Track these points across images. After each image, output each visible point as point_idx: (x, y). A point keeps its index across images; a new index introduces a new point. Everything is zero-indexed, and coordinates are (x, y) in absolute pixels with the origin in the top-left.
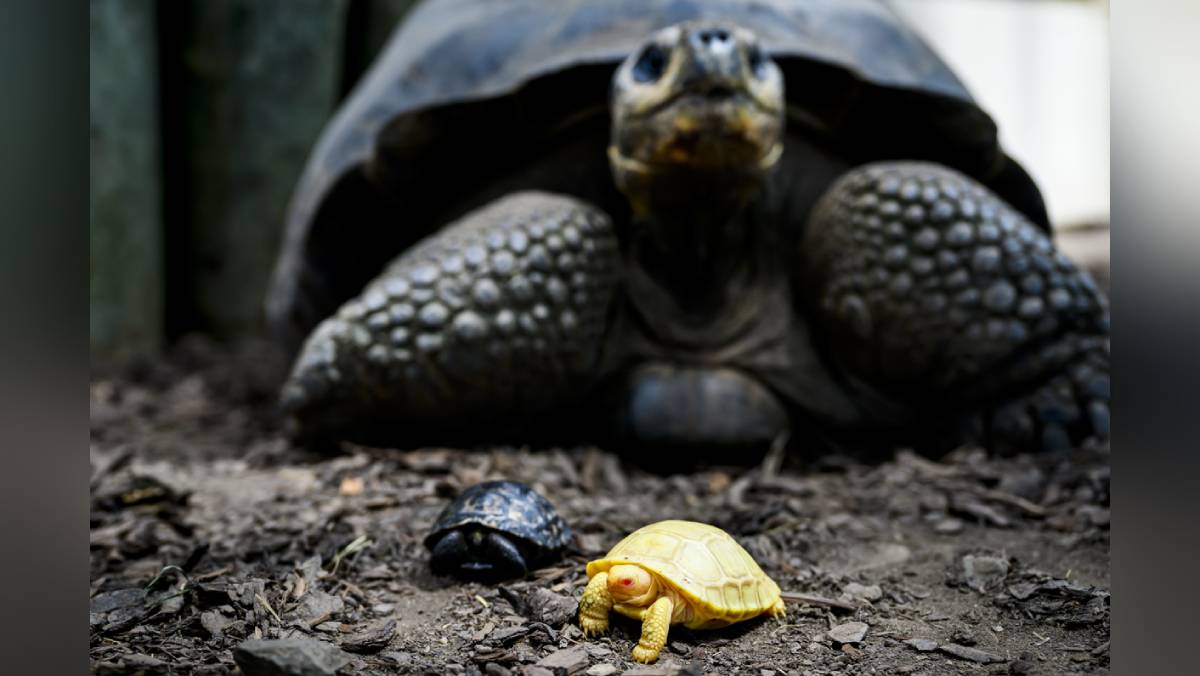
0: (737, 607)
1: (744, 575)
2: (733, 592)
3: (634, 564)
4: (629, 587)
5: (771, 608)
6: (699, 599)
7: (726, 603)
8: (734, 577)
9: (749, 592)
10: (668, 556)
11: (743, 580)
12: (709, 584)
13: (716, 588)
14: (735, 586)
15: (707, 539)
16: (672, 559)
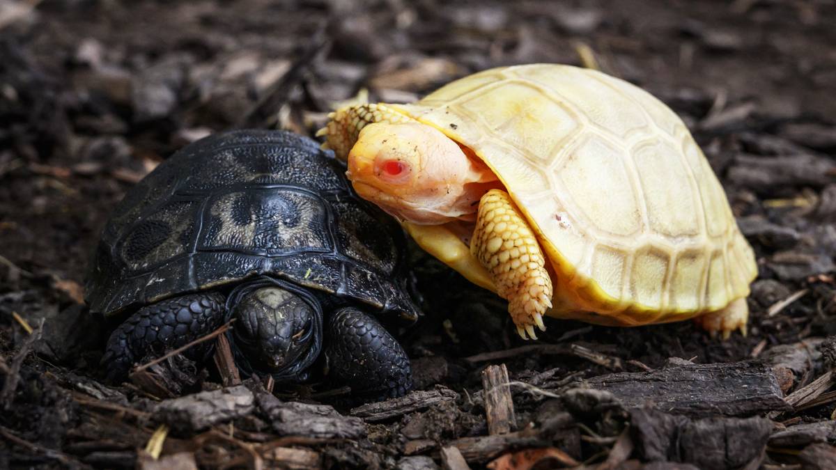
0: (651, 301)
1: (692, 235)
2: (654, 268)
3: (462, 147)
4: (395, 180)
5: (720, 312)
6: (574, 270)
7: (633, 289)
8: (668, 235)
9: (689, 271)
10: (538, 152)
11: (684, 244)
12: (603, 239)
13: (619, 253)
14: (663, 256)
15: (640, 136)
16: (546, 162)
